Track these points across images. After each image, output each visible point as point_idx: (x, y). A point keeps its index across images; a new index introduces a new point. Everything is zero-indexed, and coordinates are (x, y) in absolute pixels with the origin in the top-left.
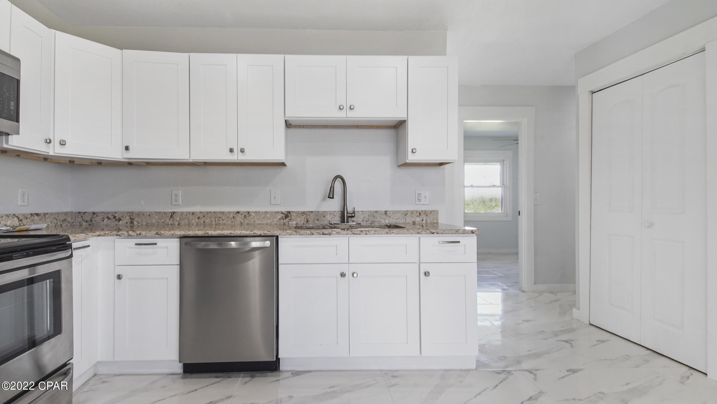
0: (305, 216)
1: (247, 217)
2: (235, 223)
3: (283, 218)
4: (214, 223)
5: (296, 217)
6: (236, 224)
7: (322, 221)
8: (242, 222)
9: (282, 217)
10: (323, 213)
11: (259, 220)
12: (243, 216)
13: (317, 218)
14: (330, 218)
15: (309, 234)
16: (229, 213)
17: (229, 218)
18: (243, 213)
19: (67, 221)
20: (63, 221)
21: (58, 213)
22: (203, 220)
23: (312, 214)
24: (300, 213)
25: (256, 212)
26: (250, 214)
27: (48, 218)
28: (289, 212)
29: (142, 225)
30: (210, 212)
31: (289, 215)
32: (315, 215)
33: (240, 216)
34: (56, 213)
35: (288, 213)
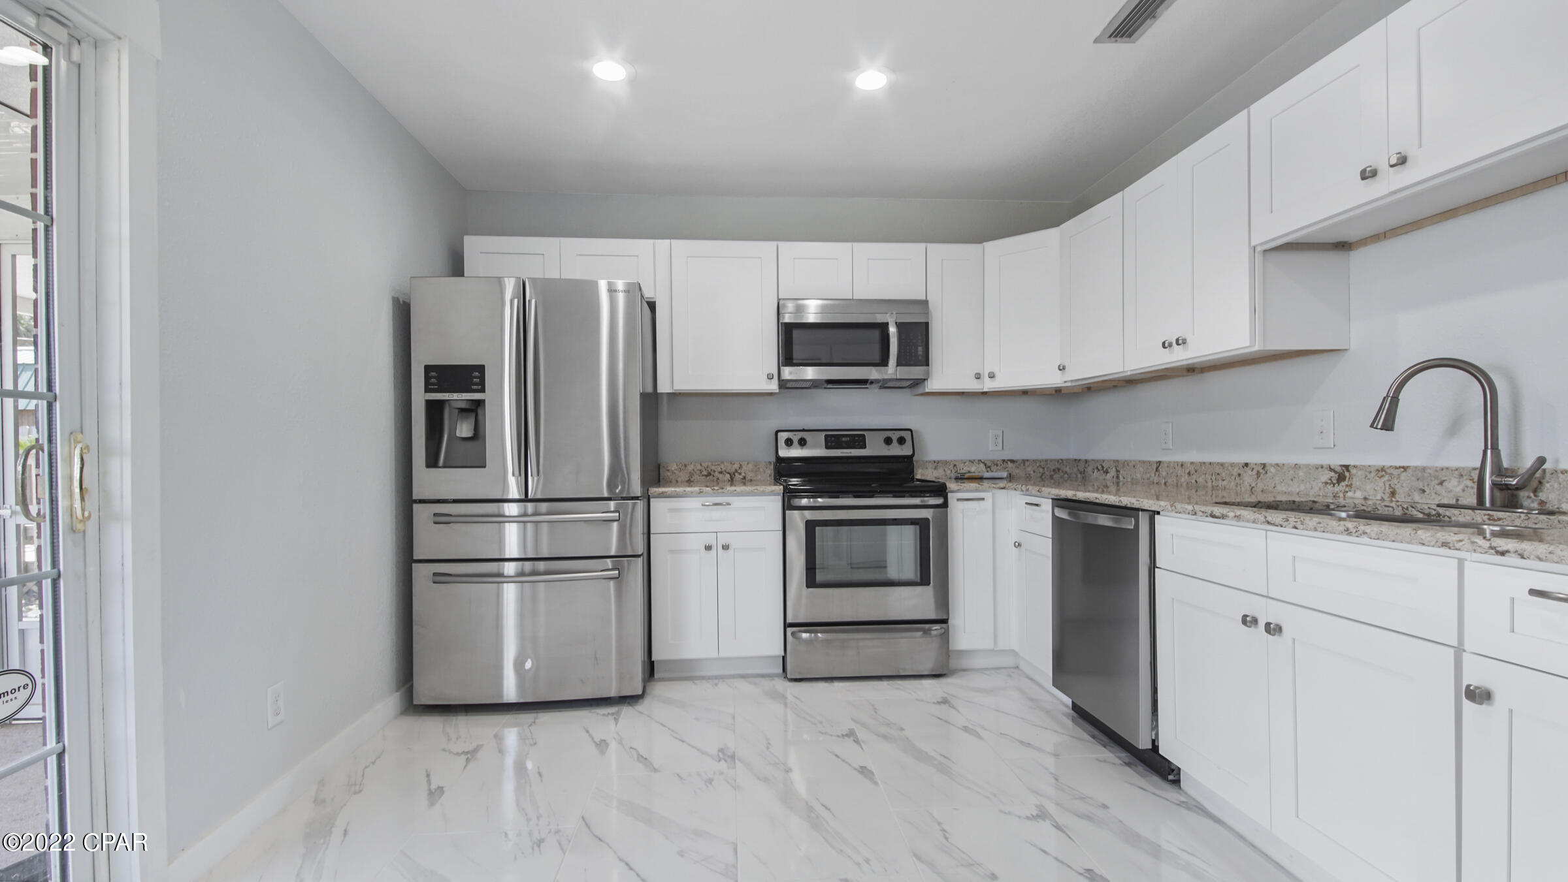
0: (1386, 478)
1: (1262, 475)
2: (1241, 488)
3: (1332, 483)
4: (1210, 484)
5: (1364, 479)
6: (1243, 489)
7: (1434, 496)
8: (1253, 485)
9: (1330, 480)
10: (1437, 471)
11: (1283, 484)
12: (1255, 472)
13: (1420, 485)
14: (1461, 487)
15: (1189, 513)
16: (1232, 465)
17: (1232, 475)
18: (1255, 467)
19: (1062, 471)
20: (1054, 470)
21: (1046, 461)
22: (1194, 476)
23: (1404, 473)
24: (1372, 469)
25: (1277, 465)
26: (1266, 469)
27: (1028, 466)
28: (1347, 467)
29: (1127, 481)
30: (1204, 463)
31: (1347, 474)
32: (1413, 478)
33: (1250, 473)
34: (1043, 460)
35: (1343, 468)
